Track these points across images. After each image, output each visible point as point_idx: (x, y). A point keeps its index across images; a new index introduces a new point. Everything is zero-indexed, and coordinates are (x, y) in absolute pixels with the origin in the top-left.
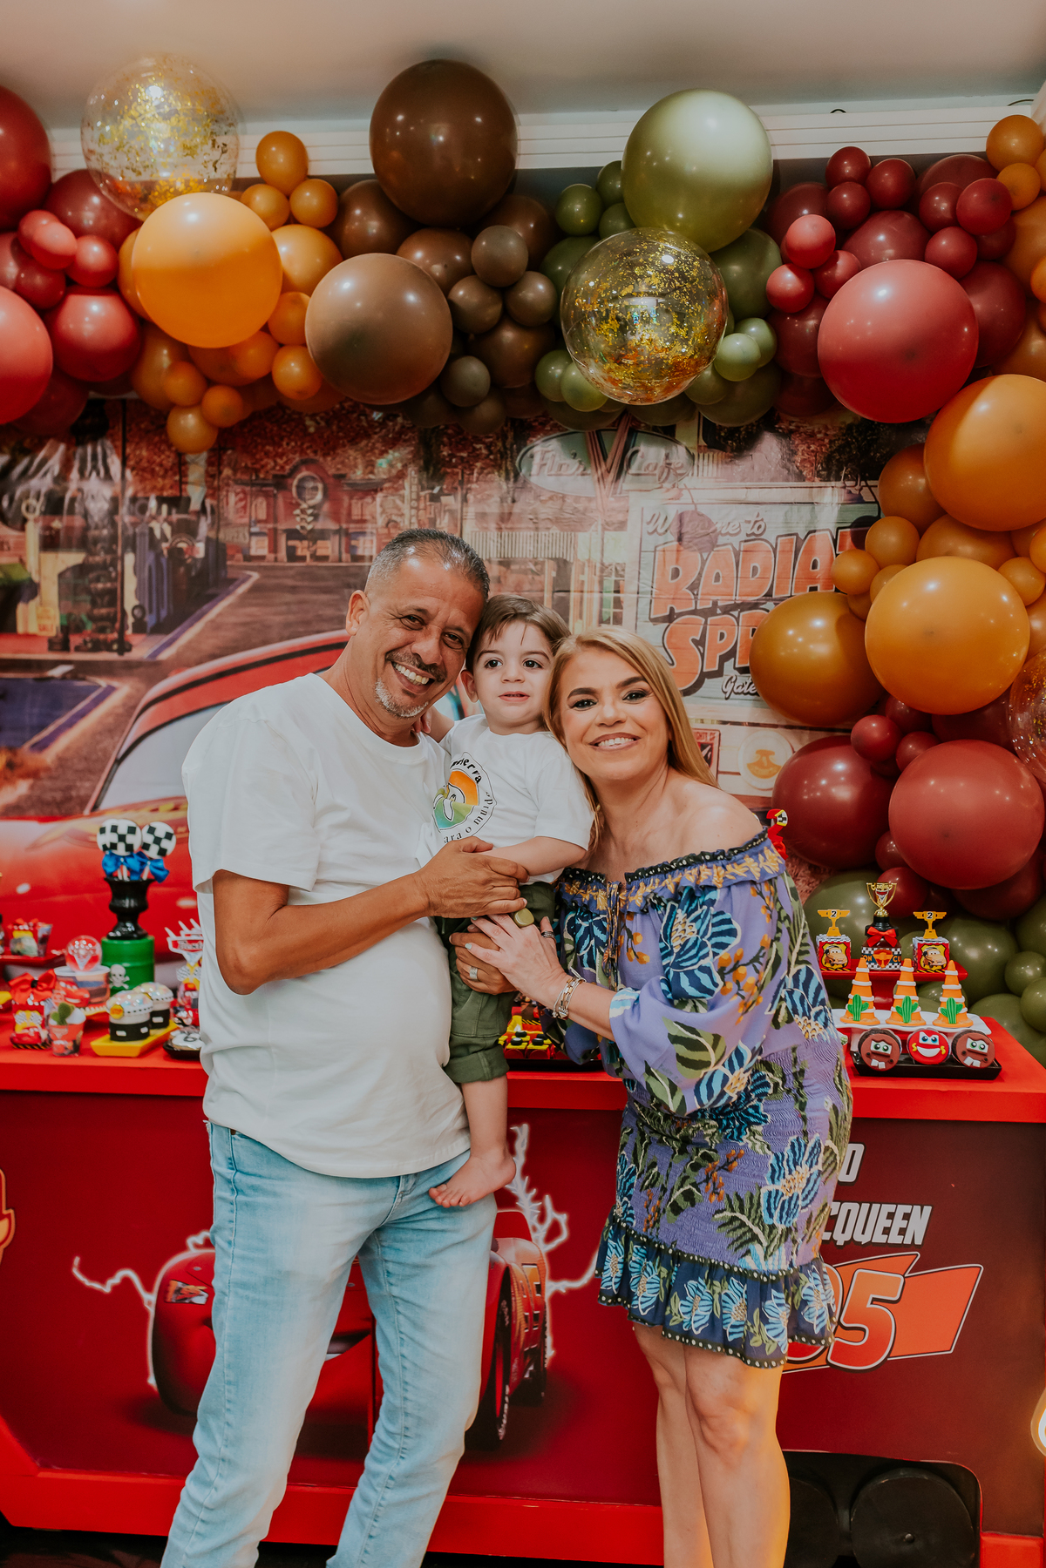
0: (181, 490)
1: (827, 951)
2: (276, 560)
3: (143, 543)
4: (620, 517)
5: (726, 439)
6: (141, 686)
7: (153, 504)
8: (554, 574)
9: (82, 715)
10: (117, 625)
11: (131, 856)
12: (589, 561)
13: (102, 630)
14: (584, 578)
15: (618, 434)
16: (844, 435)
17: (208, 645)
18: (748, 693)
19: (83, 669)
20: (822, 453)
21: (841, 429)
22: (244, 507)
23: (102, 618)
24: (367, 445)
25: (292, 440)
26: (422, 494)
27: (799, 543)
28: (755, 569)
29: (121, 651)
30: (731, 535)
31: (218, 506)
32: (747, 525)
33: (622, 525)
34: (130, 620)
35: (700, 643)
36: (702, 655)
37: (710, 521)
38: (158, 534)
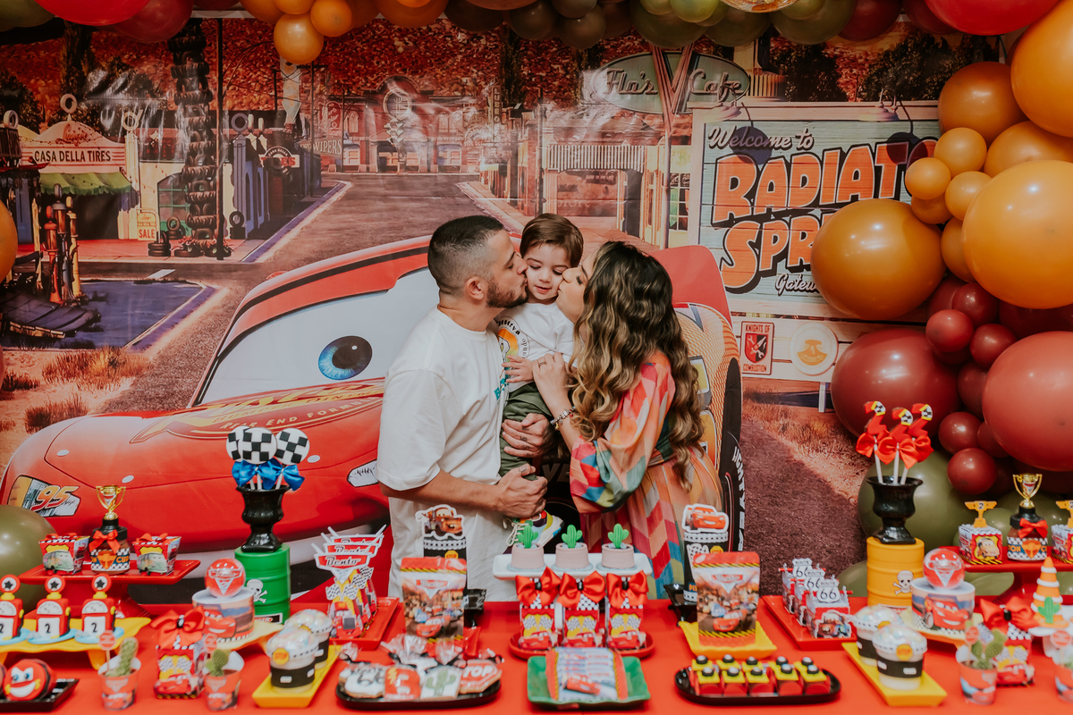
0: (276, 105)
1: (980, 544)
2: (368, 169)
3: (240, 154)
4: (685, 132)
5: (778, 63)
6: (241, 288)
7: (251, 117)
8: (626, 184)
9: (184, 315)
10: (216, 231)
11: (266, 465)
12: (657, 171)
13: (202, 236)
14: (654, 187)
15: (683, 58)
16: (882, 60)
17: (306, 249)
18: (798, 290)
19: (183, 273)
20: (863, 76)
21: (879, 55)
22: (338, 121)
23: (201, 225)
24: (453, 64)
25: (382, 59)
26: (505, 110)
27: (843, 156)
28: (804, 180)
29: (221, 255)
30: (784, 149)
31: (312, 119)
32: (798, 140)
33: (686, 140)
34: (229, 226)
35: (756, 245)
36: (758, 256)
37: (765, 137)
38: (254, 145)
